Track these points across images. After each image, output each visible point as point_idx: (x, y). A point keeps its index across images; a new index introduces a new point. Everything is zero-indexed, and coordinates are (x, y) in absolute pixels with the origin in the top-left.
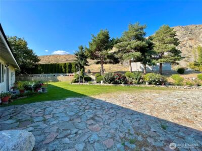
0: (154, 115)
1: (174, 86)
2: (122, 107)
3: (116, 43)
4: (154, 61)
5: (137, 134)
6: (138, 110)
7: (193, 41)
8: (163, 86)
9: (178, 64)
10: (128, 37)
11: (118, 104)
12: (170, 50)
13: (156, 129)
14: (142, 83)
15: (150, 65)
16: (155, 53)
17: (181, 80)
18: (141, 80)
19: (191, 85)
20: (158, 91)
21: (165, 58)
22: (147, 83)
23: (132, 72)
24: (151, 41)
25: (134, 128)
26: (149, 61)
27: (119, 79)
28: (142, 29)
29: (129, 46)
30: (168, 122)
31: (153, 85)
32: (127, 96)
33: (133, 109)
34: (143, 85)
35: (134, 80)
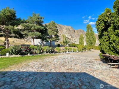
0: (58, 72)
1: (57, 53)
2: (37, 72)
3: (23, 22)
4: (48, 39)
5: (56, 87)
6: (48, 71)
7: (61, 32)
8: (53, 54)
9: (58, 42)
10: (32, 21)
11: (33, 70)
12: (55, 34)
13: (63, 79)
14: (42, 53)
15: (46, 41)
16: (48, 35)
17: (60, 50)
18: (41, 51)
19: (63, 52)
20: (51, 56)
21: (53, 38)
22: (45, 52)
23: (34, 45)
24: (46, 28)
25: (52, 84)
26: (45, 39)
27: (26, 51)
28: (42, 19)
29: (33, 27)
30: (65, 73)
31: (48, 54)
32: (36, 63)
33: (45, 71)
34: (43, 54)
35: (37, 51)
